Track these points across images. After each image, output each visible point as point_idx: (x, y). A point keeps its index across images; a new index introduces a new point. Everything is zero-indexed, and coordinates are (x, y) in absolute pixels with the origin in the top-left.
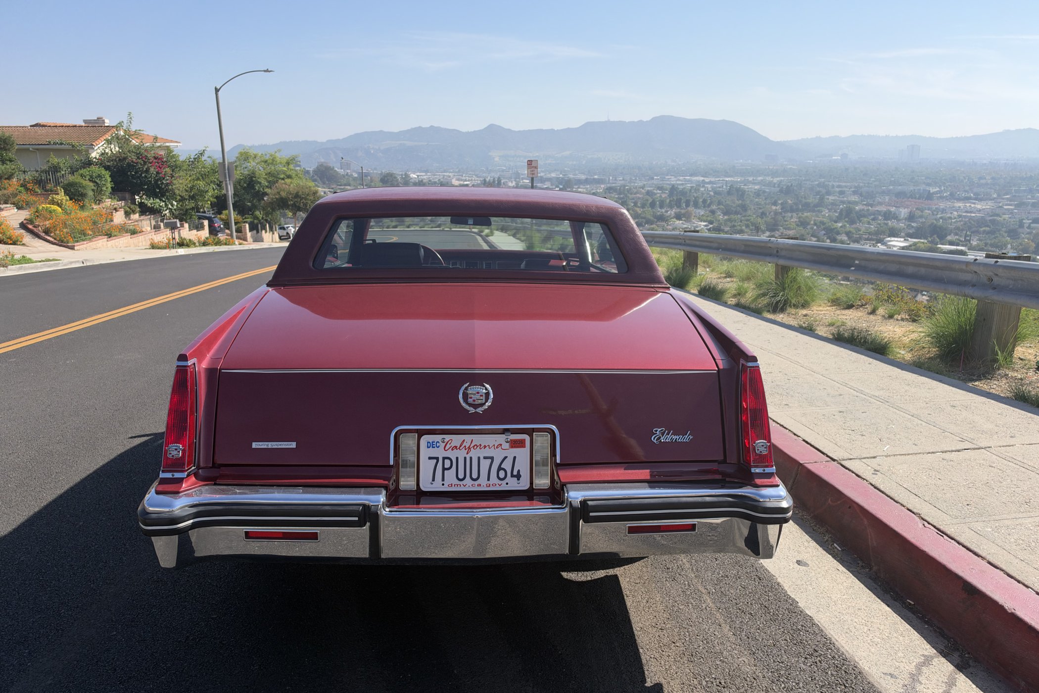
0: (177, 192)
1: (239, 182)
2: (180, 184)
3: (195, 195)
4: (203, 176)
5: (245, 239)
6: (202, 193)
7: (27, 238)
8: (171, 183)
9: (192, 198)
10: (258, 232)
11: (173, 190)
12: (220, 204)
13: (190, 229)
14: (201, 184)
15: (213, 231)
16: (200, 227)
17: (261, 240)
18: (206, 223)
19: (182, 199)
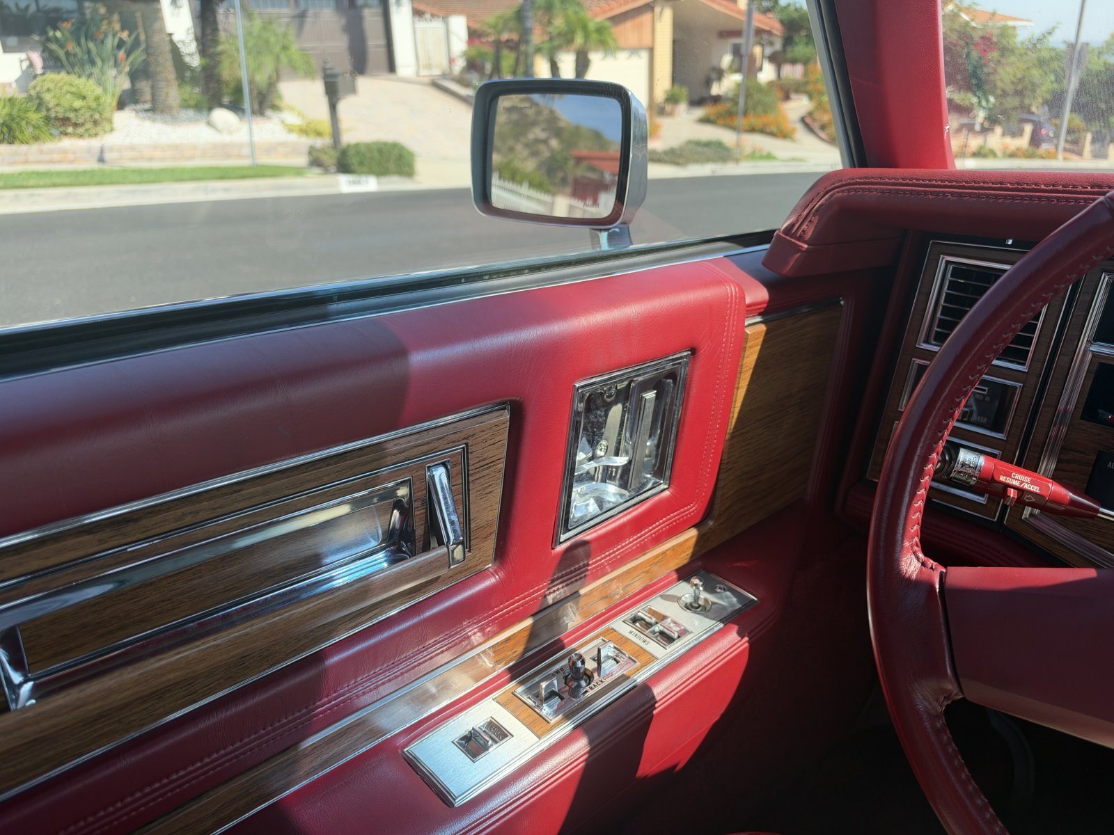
0: (999, 84)
1: (1089, 73)
2: (1005, 75)
3: (1022, 89)
4: (1041, 63)
5: (1080, 153)
6: (1034, 87)
7: (801, 133)
8: (995, 71)
9: (1019, 93)
10: (1103, 146)
11: (994, 82)
12: (1055, 103)
13: (1003, 135)
14: (1036, 73)
15: (1035, 141)
16: (1017, 133)
17: (1104, 156)
18: (1028, 129)
19: (1005, 94)
